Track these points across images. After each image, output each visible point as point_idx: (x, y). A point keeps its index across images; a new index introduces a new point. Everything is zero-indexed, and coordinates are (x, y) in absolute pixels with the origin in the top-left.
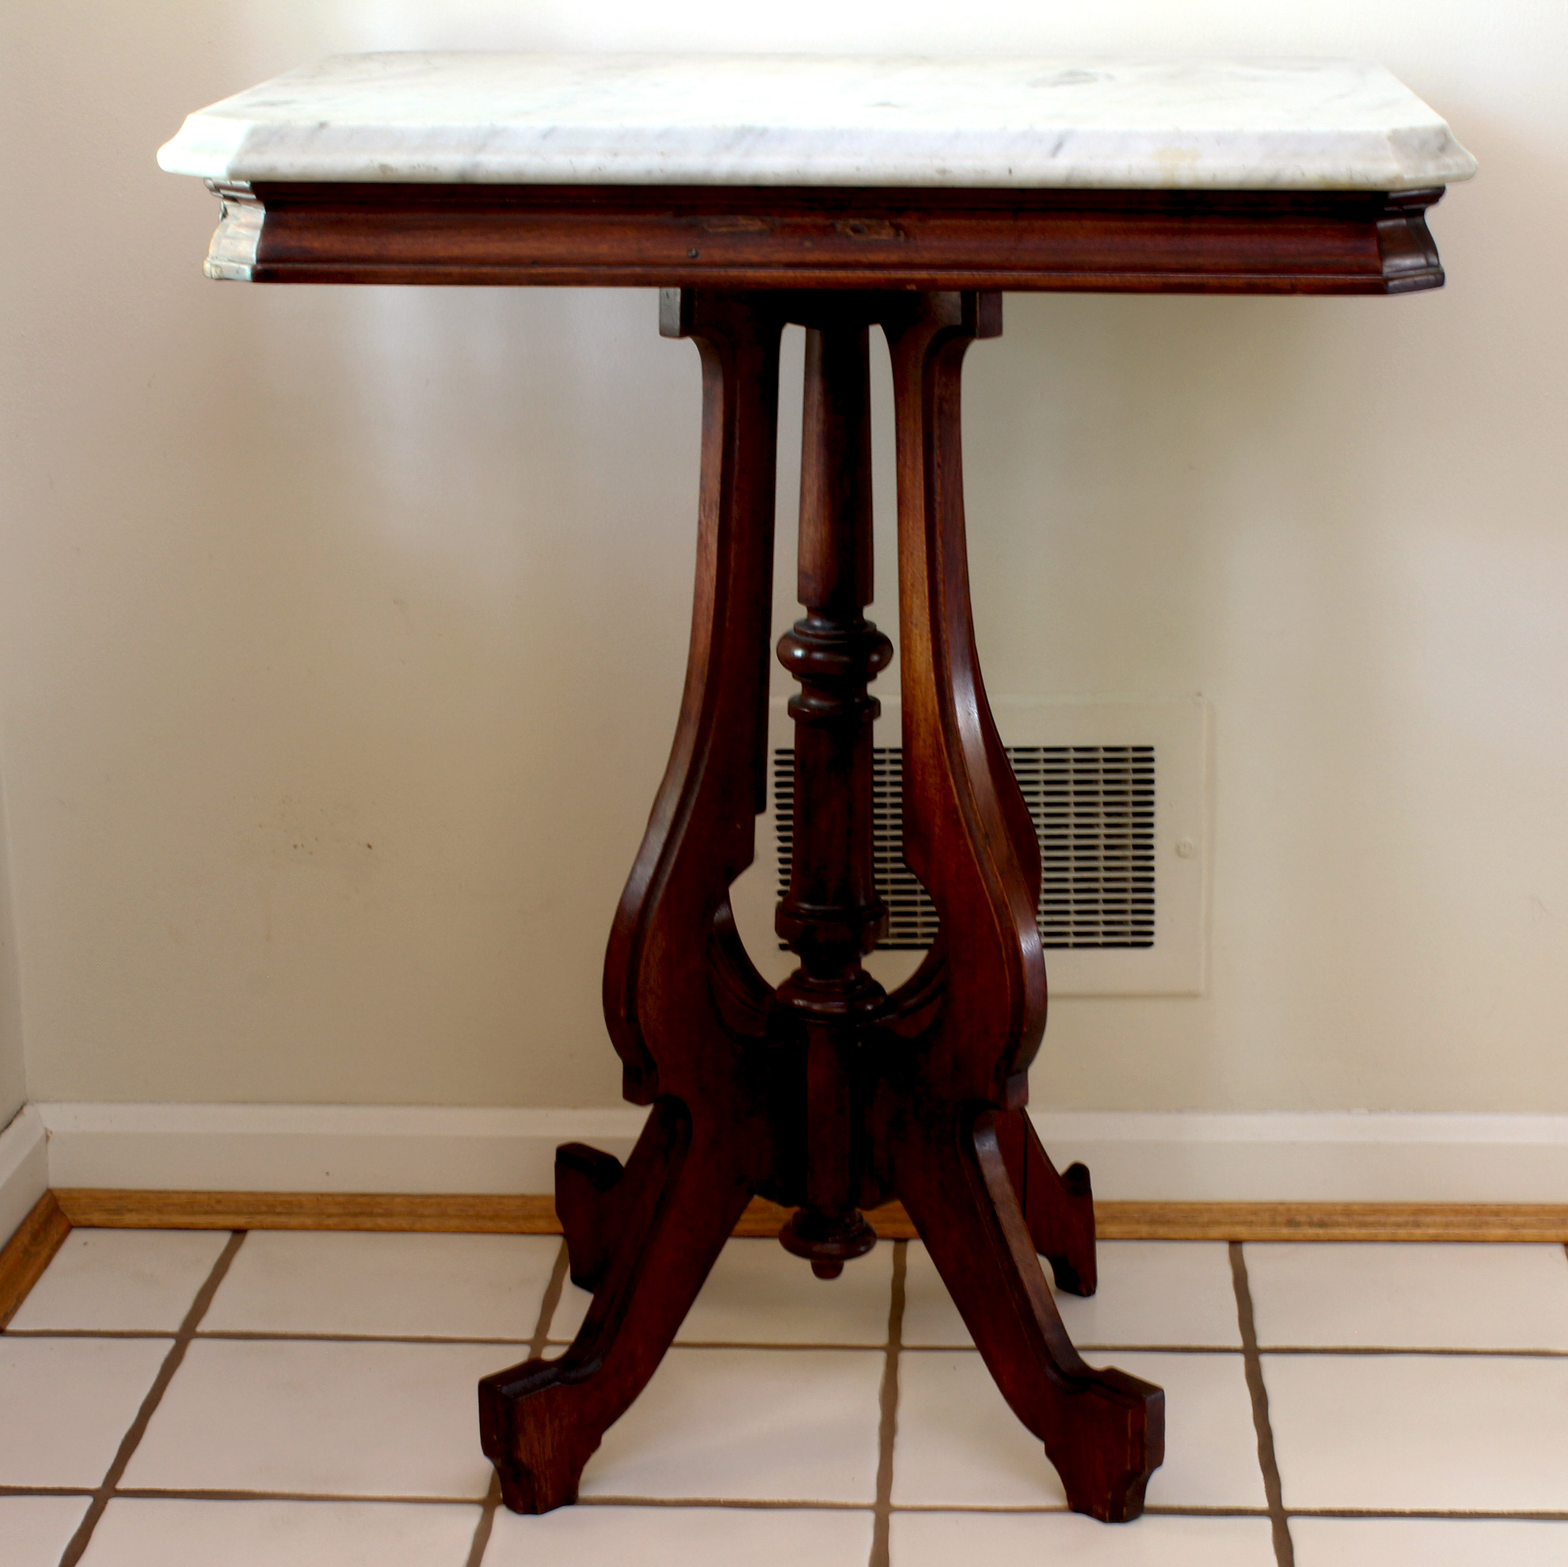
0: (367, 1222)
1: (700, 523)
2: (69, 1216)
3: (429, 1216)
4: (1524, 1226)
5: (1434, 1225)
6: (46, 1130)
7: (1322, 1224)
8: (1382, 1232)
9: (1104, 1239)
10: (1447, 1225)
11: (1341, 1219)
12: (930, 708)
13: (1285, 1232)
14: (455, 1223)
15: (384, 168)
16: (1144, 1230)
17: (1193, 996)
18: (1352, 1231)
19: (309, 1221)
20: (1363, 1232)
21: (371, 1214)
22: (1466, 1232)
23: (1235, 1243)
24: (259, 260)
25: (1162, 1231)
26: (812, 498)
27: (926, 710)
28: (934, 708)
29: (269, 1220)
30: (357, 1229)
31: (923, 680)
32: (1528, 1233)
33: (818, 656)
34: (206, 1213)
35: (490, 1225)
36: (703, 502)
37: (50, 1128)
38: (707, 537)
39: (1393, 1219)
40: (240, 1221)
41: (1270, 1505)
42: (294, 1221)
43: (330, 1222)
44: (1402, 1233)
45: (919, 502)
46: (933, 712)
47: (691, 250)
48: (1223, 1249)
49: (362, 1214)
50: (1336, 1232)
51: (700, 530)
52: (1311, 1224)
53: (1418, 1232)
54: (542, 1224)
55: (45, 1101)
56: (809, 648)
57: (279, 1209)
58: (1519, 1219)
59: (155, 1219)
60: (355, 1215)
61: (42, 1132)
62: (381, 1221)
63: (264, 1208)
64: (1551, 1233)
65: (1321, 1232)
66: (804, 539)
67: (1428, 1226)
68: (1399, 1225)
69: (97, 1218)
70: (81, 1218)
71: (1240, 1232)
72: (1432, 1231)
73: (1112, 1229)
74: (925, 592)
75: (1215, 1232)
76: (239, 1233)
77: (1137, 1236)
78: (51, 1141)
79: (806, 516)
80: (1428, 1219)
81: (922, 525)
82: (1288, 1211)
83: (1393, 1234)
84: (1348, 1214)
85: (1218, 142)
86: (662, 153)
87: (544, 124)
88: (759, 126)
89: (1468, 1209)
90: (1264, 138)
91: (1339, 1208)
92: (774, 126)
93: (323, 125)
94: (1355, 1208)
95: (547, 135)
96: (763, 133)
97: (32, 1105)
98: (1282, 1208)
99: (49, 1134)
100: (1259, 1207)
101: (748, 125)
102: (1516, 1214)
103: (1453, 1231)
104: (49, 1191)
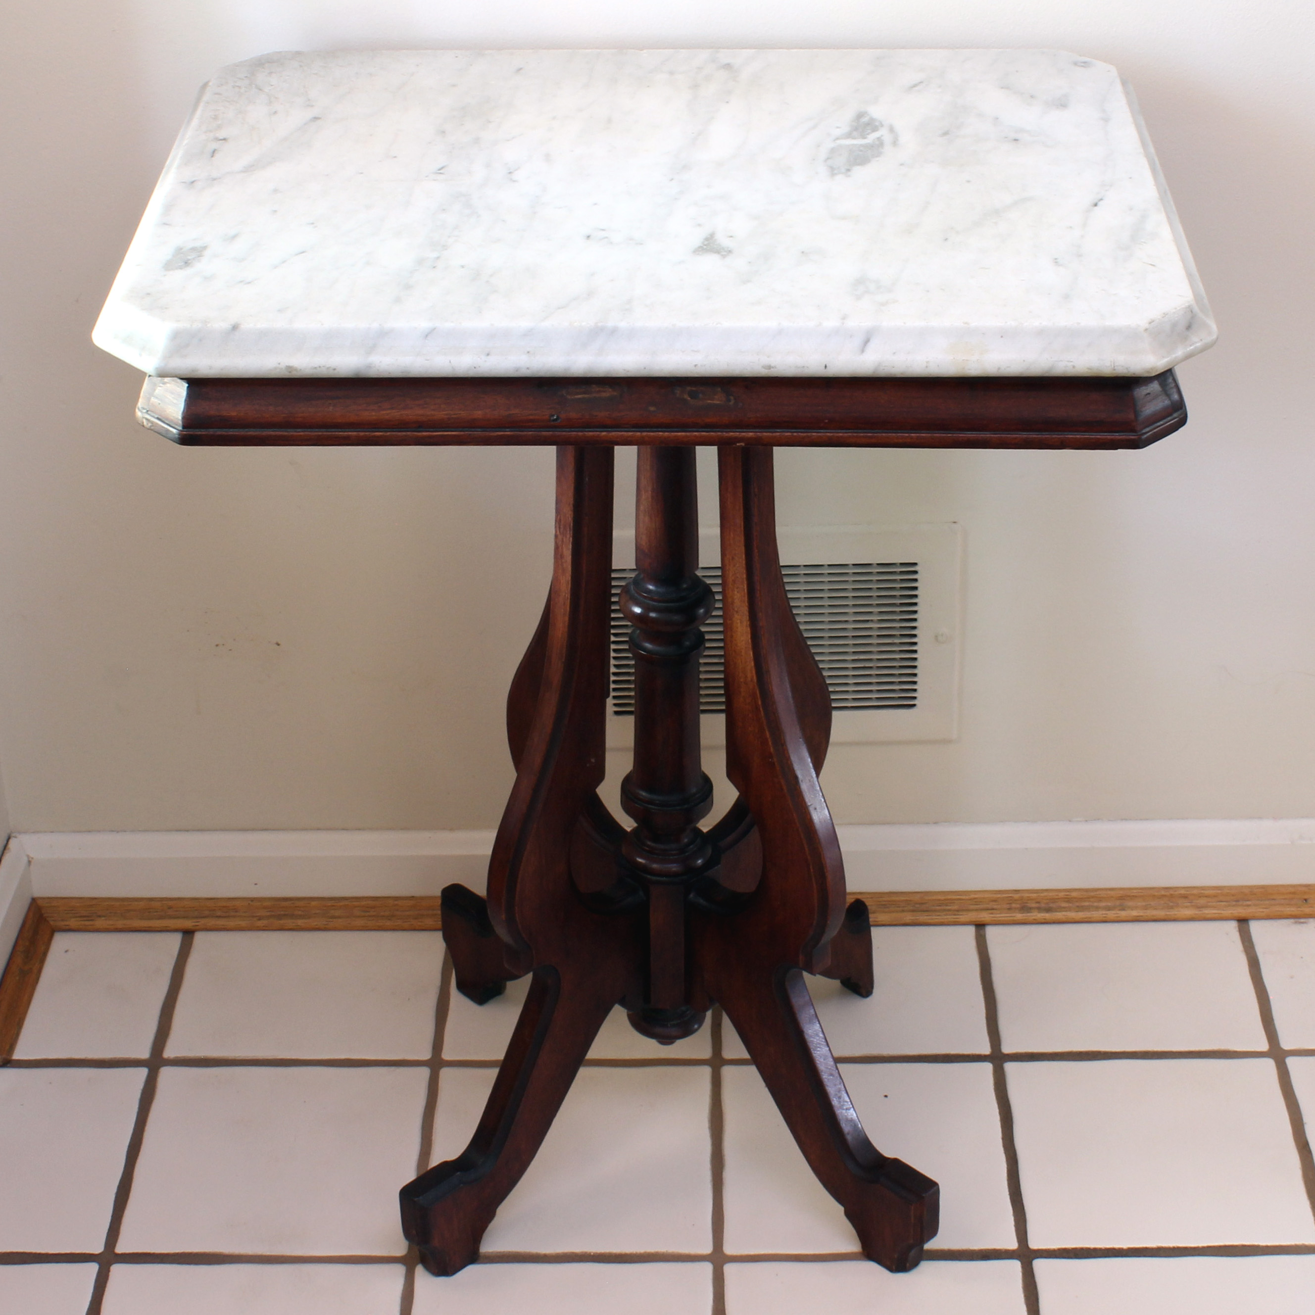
0: (289, 922)
1: (556, 536)
2: (52, 923)
3: (339, 917)
4: (1206, 907)
5: (1136, 908)
6: (28, 856)
7: (1048, 910)
8: (1096, 914)
9: (878, 925)
10: (1145, 908)
11: (1064, 905)
12: (749, 675)
13: (1019, 916)
14: (360, 922)
15: (289, 368)
16: (909, 917)
17: (947, 742)
18: (1072, 915)
19: (243, 923)
20: (1081, 915)
21: (292, 916)
22: (1161, 913)
23: (980, 927)
24: (184, 427)
25: (923, 918)
26: (647, 495)
27: (746, 677)
28: (753, 677)
29: (211, 922)
30: (281, 929)
31: (743, 653)
32: (1208, 912)
33: (653, 615)
34: (161, 918)
35: (388, 923)
36: (558, 521)
37: (31, 855)
38: (562, 548)
39: (1103, 904)
40: (188, 924)
41: (1019, 1245)
42: (231, 923)
43: (260, 923)
44: (1111, 914)
45: (739, 521)
46: (752, 680)
47: (553, 416)
48: (971, 930)
49: (285, 916)
50: (1059, 915)
51: (556, 543)
52: (1040, 909)
53: (1123, 914)
54: (429, 922)
55: (25, 832)
56: (646, 608)
57: (219, 913)
58: (1202, 901)
59: (120, 924)
60: (279, 917)
61: (25, 859)
62: (300, 922)
63: (207, 913)
64: (1227, 912)
65: (1047, 916)
66: (641, 525)
67: (1132, 908)
68: (1109, 909)
69: (73, 923)
70: (62, 924)
71: (985, 916)
72: (1134, 913)
73: (882, 917)
74: (744, 589)
75: (963, 918)
76: (188, 934)
77: (903, 922)
78: (32, 863)
79: (642, 508)
80: (1130, 904)
81: (742, 539)
82: (1022, 898)
83: (1104, 915)
84: (1068, 900)
85: (1002, 337)
86: (528, 352)
87: (424, 324)
88: (610, 324)
89: (1163, 893)
90: (1040, 333)
91: (1062, 895)
92: (623, 325)
93: (235, 328)
94: (1074, 894)
95: (428, 334)
96: (614, 331)
97: (15, 837)
98: (1016, 896)
99: (30, 859)
100: (999, 896)
101: (600, 324)
102: (1200, 896)
103: (1150, 913)
104: (34, 900)
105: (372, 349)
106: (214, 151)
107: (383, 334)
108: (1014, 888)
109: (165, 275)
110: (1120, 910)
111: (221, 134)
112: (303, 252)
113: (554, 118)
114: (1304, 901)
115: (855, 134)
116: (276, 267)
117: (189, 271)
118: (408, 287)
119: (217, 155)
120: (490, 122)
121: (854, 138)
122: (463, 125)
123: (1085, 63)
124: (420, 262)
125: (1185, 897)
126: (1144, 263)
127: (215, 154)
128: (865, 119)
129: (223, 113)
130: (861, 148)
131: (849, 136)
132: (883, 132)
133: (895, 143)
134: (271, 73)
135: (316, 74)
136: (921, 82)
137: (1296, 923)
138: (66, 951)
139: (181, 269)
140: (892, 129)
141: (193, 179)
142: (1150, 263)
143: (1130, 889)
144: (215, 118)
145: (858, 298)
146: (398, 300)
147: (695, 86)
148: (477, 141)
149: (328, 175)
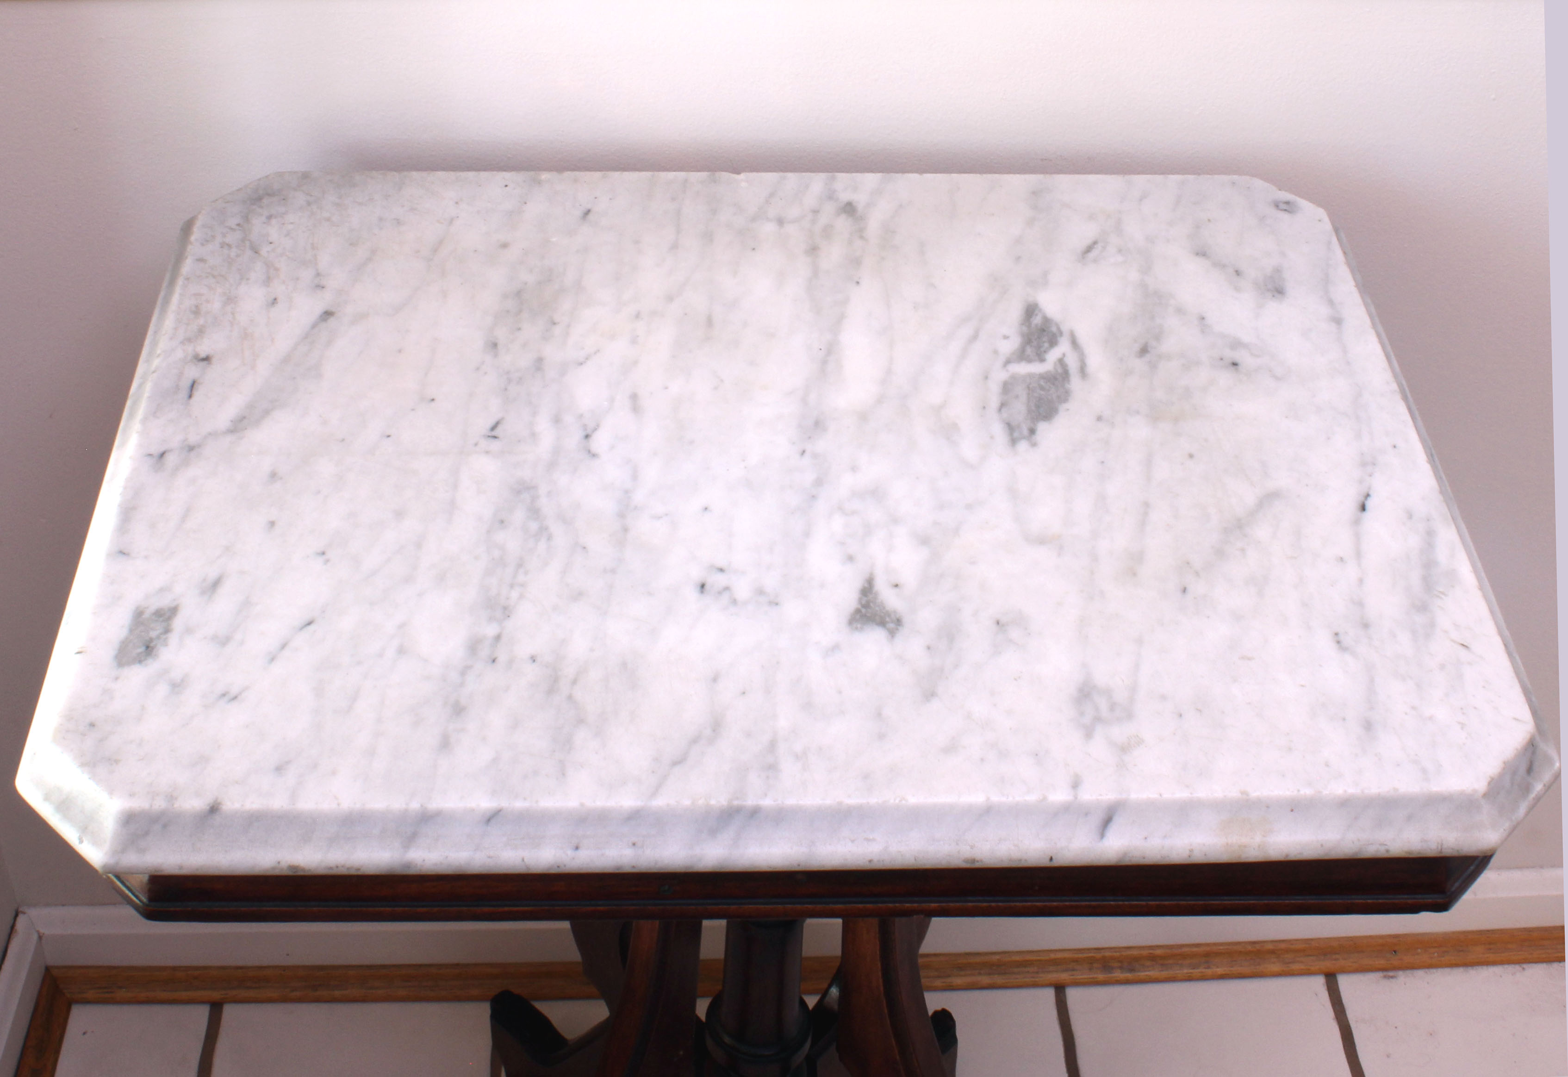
0: (325, 993)
2: (68, 994)
6: (38, 932)
13: (1102, 977)
16: (985, 980)
18: (1156, 973)
20: (1165, 974)
21: (328, 987)
22: (1246, 970)
23: (1060, 990)
25: (1000, 980)
29: (241, 992)
30: (318, 998)
34: (186, 988)
37: (42, 931)
39: (1188, 961)
40: (216, 995)
42: (263, 993)
43: (294, 992)
44: (1197, 973)
47: (664, 886)
48: (1050, 992)
49: (321, 986)
50: (1143, 975)
52: (1122, 968)
53: (1209, 972)
54: (475, 992)
55: (35, 906)
57: (249, 981)
58: (1290, 955)
59: (142, 996)
60: (315, 988)
61: (36, 934)
62: (337, 993)
63: (236, 982)
64: (1315, 966)
65: (1130, 975)
67: (1218, 966)
68: (1194, 966)
69: (92, 995)
70: (78, 995)
71: (1064, 977)
72: (1220, 971)
75: (1043, 979)
76: (216, 1008)
78: (43, 938)
80: (1216, 960)
82: (1104, 957)
83: (1189, 975)
84: (1153, 958)
85: (1292, 811)
86: (634, 844)
87: (485, 803)
88: (750, 801)
89: (1250, 948)
90: (1344, 803)
91: (1145, 952)
92: (767, 802)
93: (214, 809)
94: (1158, 952)
95: (492, 818)
96: (755, 813)
97: (24, 913)
98: (1098, 955)
99: (41, 935)
100: (1080, 956)
101: (736, 803)
102: (1287, 951)
103: (1236, 969)
104: (48, 969)
105: (411, 839)
106: (193, 385)
107: (426, 818)
108: (1096, 946)
109: (117, 678)
110: (1205, 968)
111: (203, 349)
112: (309, 623)
113: (638, 316)
114: (1394, 953)
115: (1029, 351)
116: (272, 659)
117: (152, 667)
118: (458, 710)
119: (198, 394)
120: (554, 324)
121: (1029, 361)
122: (519, 329)
123: (1287, 203)
124: (473, 646)
125: (1273, 952)
126: (1453, 641)
127: (193, 392)
128: (1037, 320)
129: (208, 301)
130: (1042, 383)
131: (1021, 356)
132: (1063, 348)
133: (1083, 371)
134: (270, 217)
135: (328, 219)
136: (1095, 243)
137: (1385, 977)
138: (84, 1033)
139: (140, 662)
140: (1074, 343)
141: (162, 449)
142: (1462, 643)
143: (1215, 944)
144: (196, 311)
145: (1089, 733)
146: (445, 744)
147: (813, 250)
148: (539, 364)
149: (343, 440)
